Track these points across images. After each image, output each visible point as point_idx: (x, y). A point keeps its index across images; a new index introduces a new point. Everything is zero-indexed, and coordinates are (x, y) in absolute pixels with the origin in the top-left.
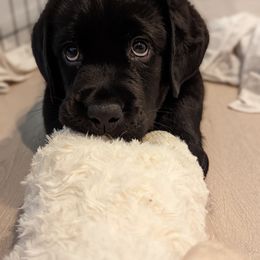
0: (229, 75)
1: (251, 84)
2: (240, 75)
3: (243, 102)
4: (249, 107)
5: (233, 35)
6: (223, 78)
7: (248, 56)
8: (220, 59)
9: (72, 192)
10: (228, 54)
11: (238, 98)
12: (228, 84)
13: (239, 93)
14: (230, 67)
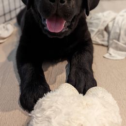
0: (103, 41)
1: (114, 45)
2: (108, 41)
3: (110, 54)
4: (113, 57)
5: (104, 22)
6: (100, 42)
7: (112, 32)
8: (98, 33)
9: (47, 119)
10: (102, 31)
11: (108, 53)
12: (103, 45)
13: (108, 49)
14: (104, 37)
